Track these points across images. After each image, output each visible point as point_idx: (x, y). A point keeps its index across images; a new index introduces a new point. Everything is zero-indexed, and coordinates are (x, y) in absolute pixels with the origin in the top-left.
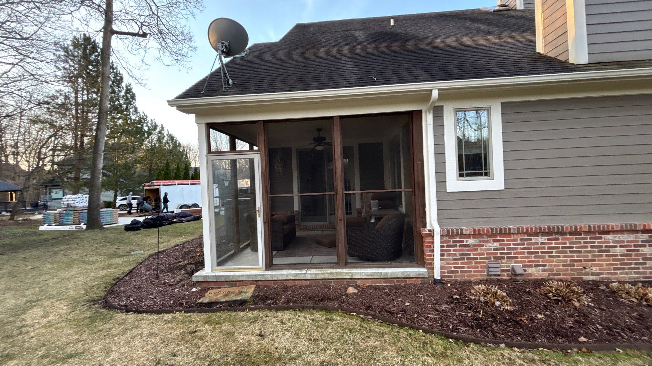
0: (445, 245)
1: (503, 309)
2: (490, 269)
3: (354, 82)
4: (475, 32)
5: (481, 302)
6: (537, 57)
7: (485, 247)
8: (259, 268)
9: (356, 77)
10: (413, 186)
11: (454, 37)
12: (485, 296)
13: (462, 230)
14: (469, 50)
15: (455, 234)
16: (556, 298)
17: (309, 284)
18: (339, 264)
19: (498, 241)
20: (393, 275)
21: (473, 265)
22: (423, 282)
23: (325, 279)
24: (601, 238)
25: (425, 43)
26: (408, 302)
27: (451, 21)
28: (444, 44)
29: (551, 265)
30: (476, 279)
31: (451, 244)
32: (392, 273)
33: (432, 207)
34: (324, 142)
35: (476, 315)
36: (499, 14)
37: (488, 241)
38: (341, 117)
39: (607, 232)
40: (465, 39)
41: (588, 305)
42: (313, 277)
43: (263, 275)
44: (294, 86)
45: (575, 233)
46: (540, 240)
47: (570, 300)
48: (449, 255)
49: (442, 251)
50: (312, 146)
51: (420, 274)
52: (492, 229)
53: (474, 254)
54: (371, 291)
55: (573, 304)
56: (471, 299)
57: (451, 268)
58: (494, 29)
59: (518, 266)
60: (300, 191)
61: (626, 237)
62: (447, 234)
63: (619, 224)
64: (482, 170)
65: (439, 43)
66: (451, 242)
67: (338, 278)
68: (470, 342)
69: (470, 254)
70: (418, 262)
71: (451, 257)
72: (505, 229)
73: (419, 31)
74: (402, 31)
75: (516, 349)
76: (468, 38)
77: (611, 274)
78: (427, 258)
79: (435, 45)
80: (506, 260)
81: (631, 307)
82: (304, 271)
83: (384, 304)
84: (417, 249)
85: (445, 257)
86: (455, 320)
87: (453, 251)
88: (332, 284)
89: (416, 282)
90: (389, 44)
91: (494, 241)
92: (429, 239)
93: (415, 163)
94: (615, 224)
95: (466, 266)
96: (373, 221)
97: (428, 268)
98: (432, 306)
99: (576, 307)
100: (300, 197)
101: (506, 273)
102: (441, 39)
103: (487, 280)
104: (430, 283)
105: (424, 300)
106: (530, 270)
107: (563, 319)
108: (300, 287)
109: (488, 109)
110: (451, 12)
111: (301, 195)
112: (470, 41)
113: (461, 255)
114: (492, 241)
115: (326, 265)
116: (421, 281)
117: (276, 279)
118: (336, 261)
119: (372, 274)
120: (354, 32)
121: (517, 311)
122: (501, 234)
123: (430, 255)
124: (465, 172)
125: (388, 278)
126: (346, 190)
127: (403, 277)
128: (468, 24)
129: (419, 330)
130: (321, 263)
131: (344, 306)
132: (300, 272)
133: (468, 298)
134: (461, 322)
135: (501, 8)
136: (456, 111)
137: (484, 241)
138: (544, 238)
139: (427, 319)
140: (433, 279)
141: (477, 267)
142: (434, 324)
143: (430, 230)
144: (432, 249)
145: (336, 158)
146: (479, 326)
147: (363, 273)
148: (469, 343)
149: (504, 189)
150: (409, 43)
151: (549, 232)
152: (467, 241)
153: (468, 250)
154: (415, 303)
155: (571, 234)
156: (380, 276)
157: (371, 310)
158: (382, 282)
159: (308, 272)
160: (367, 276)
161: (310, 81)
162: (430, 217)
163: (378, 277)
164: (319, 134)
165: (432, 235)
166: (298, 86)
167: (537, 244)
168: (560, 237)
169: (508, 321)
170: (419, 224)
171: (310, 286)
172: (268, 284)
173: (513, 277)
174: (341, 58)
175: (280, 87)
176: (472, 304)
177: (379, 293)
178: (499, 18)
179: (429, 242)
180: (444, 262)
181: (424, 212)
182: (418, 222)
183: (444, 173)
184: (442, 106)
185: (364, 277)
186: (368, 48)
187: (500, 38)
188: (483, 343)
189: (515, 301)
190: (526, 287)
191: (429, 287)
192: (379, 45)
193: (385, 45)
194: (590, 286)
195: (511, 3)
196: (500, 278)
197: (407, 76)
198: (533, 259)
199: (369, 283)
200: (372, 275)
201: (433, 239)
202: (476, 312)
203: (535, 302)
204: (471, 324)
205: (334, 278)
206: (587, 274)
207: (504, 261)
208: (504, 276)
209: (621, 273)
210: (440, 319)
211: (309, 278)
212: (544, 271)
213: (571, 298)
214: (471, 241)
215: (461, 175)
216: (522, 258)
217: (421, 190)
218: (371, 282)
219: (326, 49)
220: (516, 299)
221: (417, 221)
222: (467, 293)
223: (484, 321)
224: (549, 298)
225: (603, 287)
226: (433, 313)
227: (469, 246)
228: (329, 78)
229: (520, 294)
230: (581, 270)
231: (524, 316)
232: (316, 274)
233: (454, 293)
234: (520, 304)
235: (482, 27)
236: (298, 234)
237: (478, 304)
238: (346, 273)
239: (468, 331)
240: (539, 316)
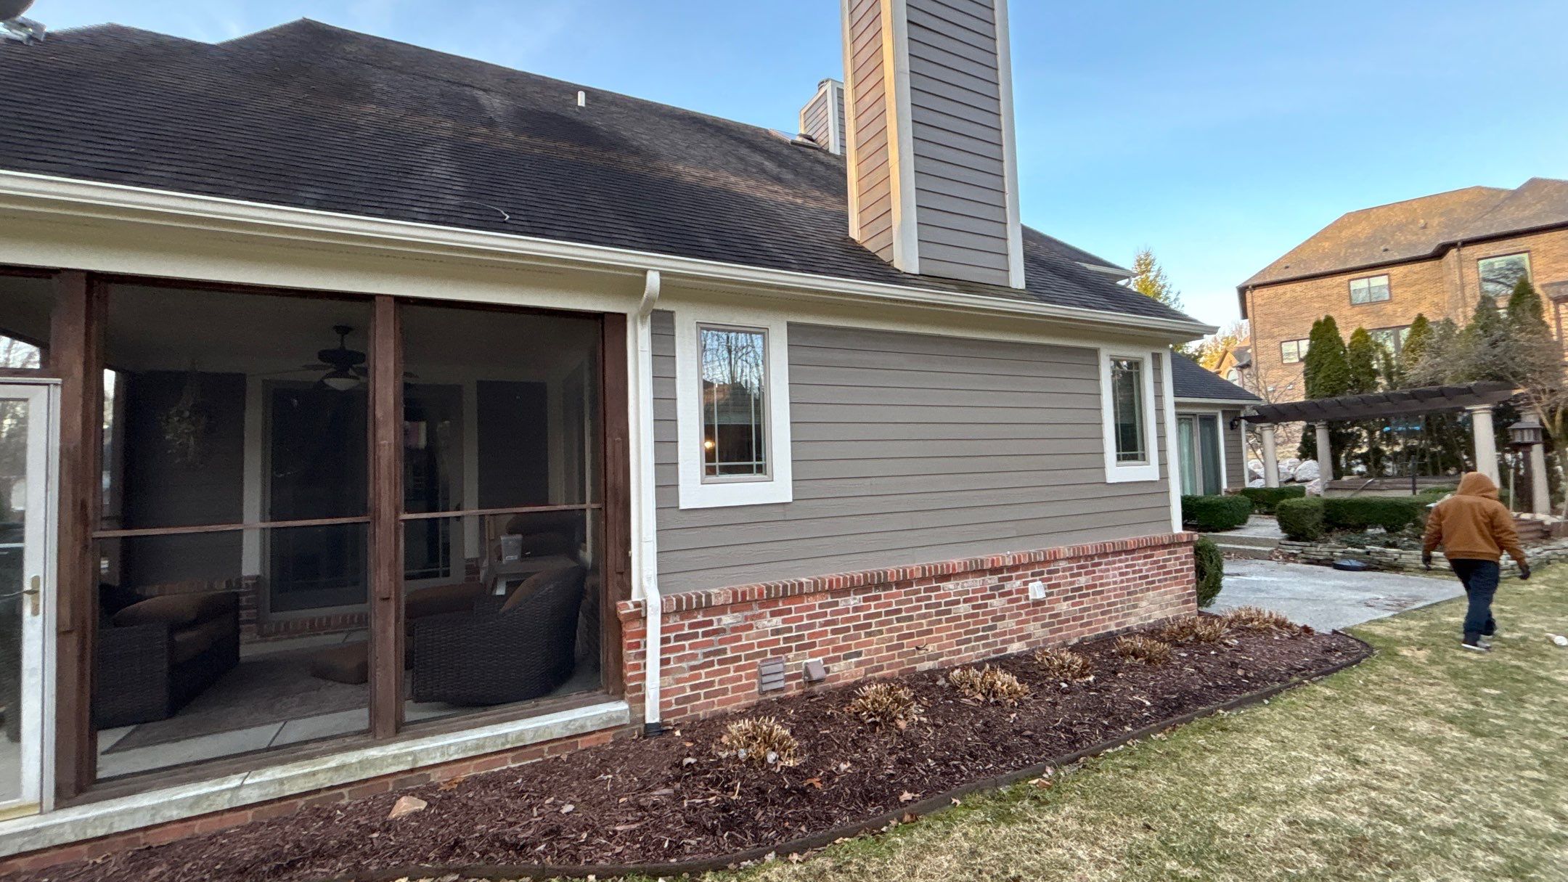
0: (672, 635)
1: (782, 767)
2: (765, 679)
3: (446, 213)
4: (754, 170)
5: (740, 762)
6: (850, 245)
7: (755, 630)
8: (20, 808)
9: (455, 201)
10: (603, 498)
11: (714, 169)
12: (749, 745)
13: (708, 596)
14: (737, 203)
15: (694, 606)
16: (872, 719)
17: (250, 820)
18: (370, 735)
19: (780, 613)
20: (540, 736)
21: (732, 674)
22: (618, 737)
23: (318, 791)
24: (938, 589)
25: (650, 165)
26: (572, 802)
27: (712, 135)
28: (689, 179)
29: (870, 650)
30: (738, 707)
31: (686, 631)
32: (537, 730)
33: (644, 545)
34: (355, 366)
35: (725, 797)
36: (801, 152)
37: (760, 616)
38: (401, 301)
39: (946, 578)
40: (733, 179)
41: (919, 721)
42: (273, 792)
43: (36, 830)
44: (232, 183)
45: (903, 583)
46: (852, 603)
47: (893, 720)
48: (680, 659)
49: (663, 651)
50: (315, 376)
51: (611, 719)
52: (769, 588)
53: (734, 650)
54: (471, 795)
55: (897, 727)
56: (720, 760)
57: (683, 690)
58: (788, 176)
59: (814, 663)
60: (271, 513)
61: (972, 583)
62: (678, 610)
63: (961, 560)
64: (751, 460)
65: (679, 174)
66: (686, 628)
67: (364, 777)
68: (705, 872)
69: (726, 649)
70: (608, 688)
71: (684, 665)
72: (793, 586)
73: (641, 136)
74: (605, 126)
75: (795, 857)
76: (738, 179)
77: (953, 653)
78: (629, 674)
79: (669, 176)
80: (794, 652)
81: (975, 712)
82: (234, 781)
83: (502, 827)
84: (606, 657)
85: (672, 665)
86: (679, 822)
87: (690, 649)
88: (344, 802)
89: (603, 741)
90: (565, 146)
91: (773, 614)
92: (634, 627)
93: (609, 440)
94: (956, 561)
95: (717, 679)
96: (501, 591)
97: (631, 701)
98: (631, 798)
99: (901, 730)
100: (268, 533)
101: (794, 683)
102: (686, 166)
103: (759, 704)
104: (635, 737)
105: (614, 788)
106: (836, 668)
107: (879, 762)
108: (210, 838)
109: (764, 332)
110: (716, 120)
111: (274, 524)
112: (741, 185)
113: (706, 655)
114: (768, 615)
115: (324, 746)
116: (614, 736)
117: (101, 832)
118: (364, 725)
119: (480, 744)
120: (481, 93)
121: (805, 765)
122: (785, 596)
123: (637, 667)
124: (717, 464)
125: (525, 747)
126: (408, 511)
127: (568, 734)
128: (744, 151)
129: (586, 877)
130: (307, 742)
131: (369, 864)
132: (217, 788)
133: (714, 757)
134: (690, 823)
135: (806, 141)
136: (702, 328)
137: (754, 617)
138: (858, 597)
139: (610, 838)
140: (642, 726)
141: (740, 678)
142: (628, 847)
143: (637, 605)
144: (641, 649)
145: (379, 414)
146: (729, 825)
147: (450, 745)
148: (702, 875)
149: (791, 500)
150: (613, 155)
151: (865, 586)
152: (719, 621)
153: (721, 642)
154: (589, 803)
155: (899, 585)
156: (503, 744)
157: (458, 855)
158: (509, 761)
159: (248, 781)
160: (464, 751)
161: (301, 182)
162: (640, 570)
163: (495, 750)
164: (342, 341)
165: (643, 615)
166: (250, 187)
167: (847, 611)
168: (882, 593)
169: (787, 793)
170: (613, 591)
171: (252, 827)
172: (59, 862)
173: (807, 689)
174: (424, 144)
175: (175, 176)
176: (721, 772)
177: (492, 796)
178: (798, 157)
179: (633, 635)
180: (669, 679)
181: (628, 560)
182: (610, 587)
183: (674, 467)
184: (672, 312)
185: (456, 757)
186: (507, 138)
187: (795, 196)
188: (731, 866)
189: (805, 742)
190: (827, 707)
191: (632, 747)
192: (539, 141)
193: (552, 145)
194: (924, 683)
195: (821, 138)
196: (782, 695)
197: (593, 228)
198: (841, 644)
199: (471, 771)
200: (477, 747)
201: (645, 625)
202: (728, 789)
203: (838, 738)
204: (713, 824)
205: (352, 780)
206: (922, 660)
207: (791, 655)
208: (790, 688)
209: (966, 650)
210: (642, 830)
211: (249, 802)
212: (859, 664)
213: (894, 714)
214: (728, 620)
215: (710, 471)
216: (822, 643)
217: (620, 505)
218: (476, 768)
219: (383, 110)
220: (807, 738)
221: (610, 583)
222: (714, 746)
223: (740, 808)
224: (862, 722)
225: (941, 682)
226: (630, 818)
227: (723, 631)
228: (368, 185)
229: (815, 726)
230: (914, 653)
231: (818, 772)
232: (281, 782)
233: (685, 752)
234: (813, 748)
235: (769, 165)
236: (249, 650)
237: (734, 769)
238: (395, 757)
239: (704, 842)
240: (843, 767)
